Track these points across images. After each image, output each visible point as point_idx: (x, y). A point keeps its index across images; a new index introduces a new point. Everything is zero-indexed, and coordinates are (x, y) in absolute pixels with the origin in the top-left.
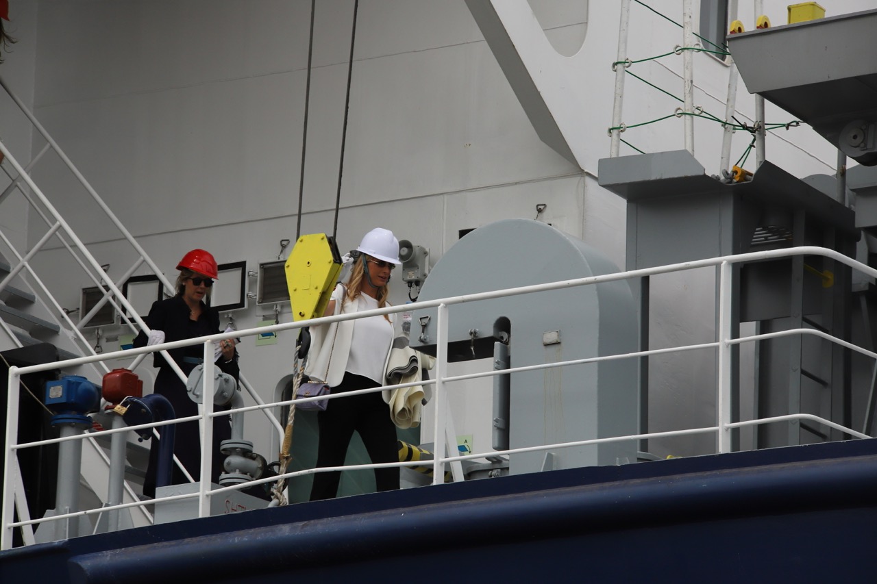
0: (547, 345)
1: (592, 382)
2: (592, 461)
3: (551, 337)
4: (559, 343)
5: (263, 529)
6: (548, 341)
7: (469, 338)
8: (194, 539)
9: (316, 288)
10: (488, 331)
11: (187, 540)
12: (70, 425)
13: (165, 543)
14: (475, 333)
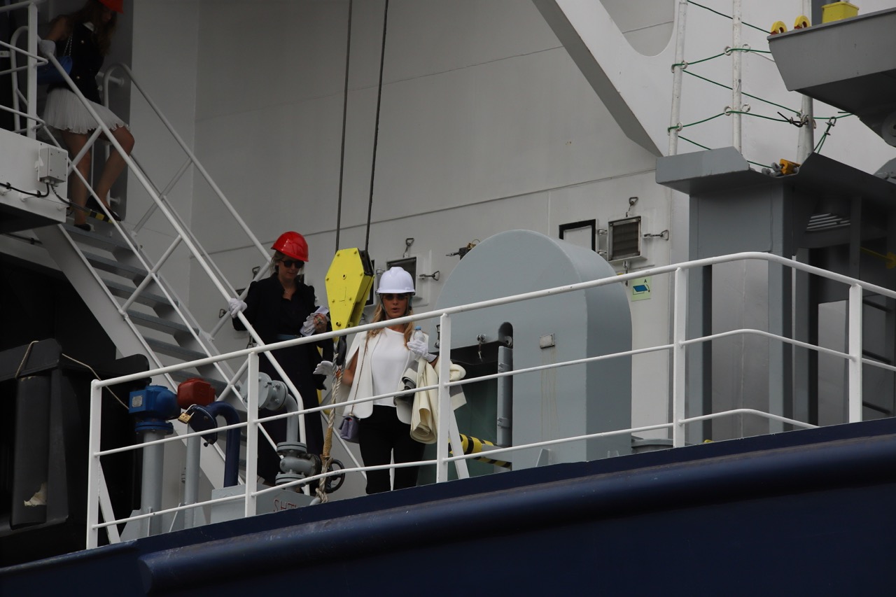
0: (543, 348)
1: (581, 382)
2: (581, 457)
3: (547, 340)
4: (554, 346)
5: (295, 527)
6: (544, 345)
7: (476, 343)
8: (239, 538)
9: (350, 299)
10: (493, 336)
11: (233, 539)
12: (150, 431)
13: (216, 542)
14: (482, 338)
